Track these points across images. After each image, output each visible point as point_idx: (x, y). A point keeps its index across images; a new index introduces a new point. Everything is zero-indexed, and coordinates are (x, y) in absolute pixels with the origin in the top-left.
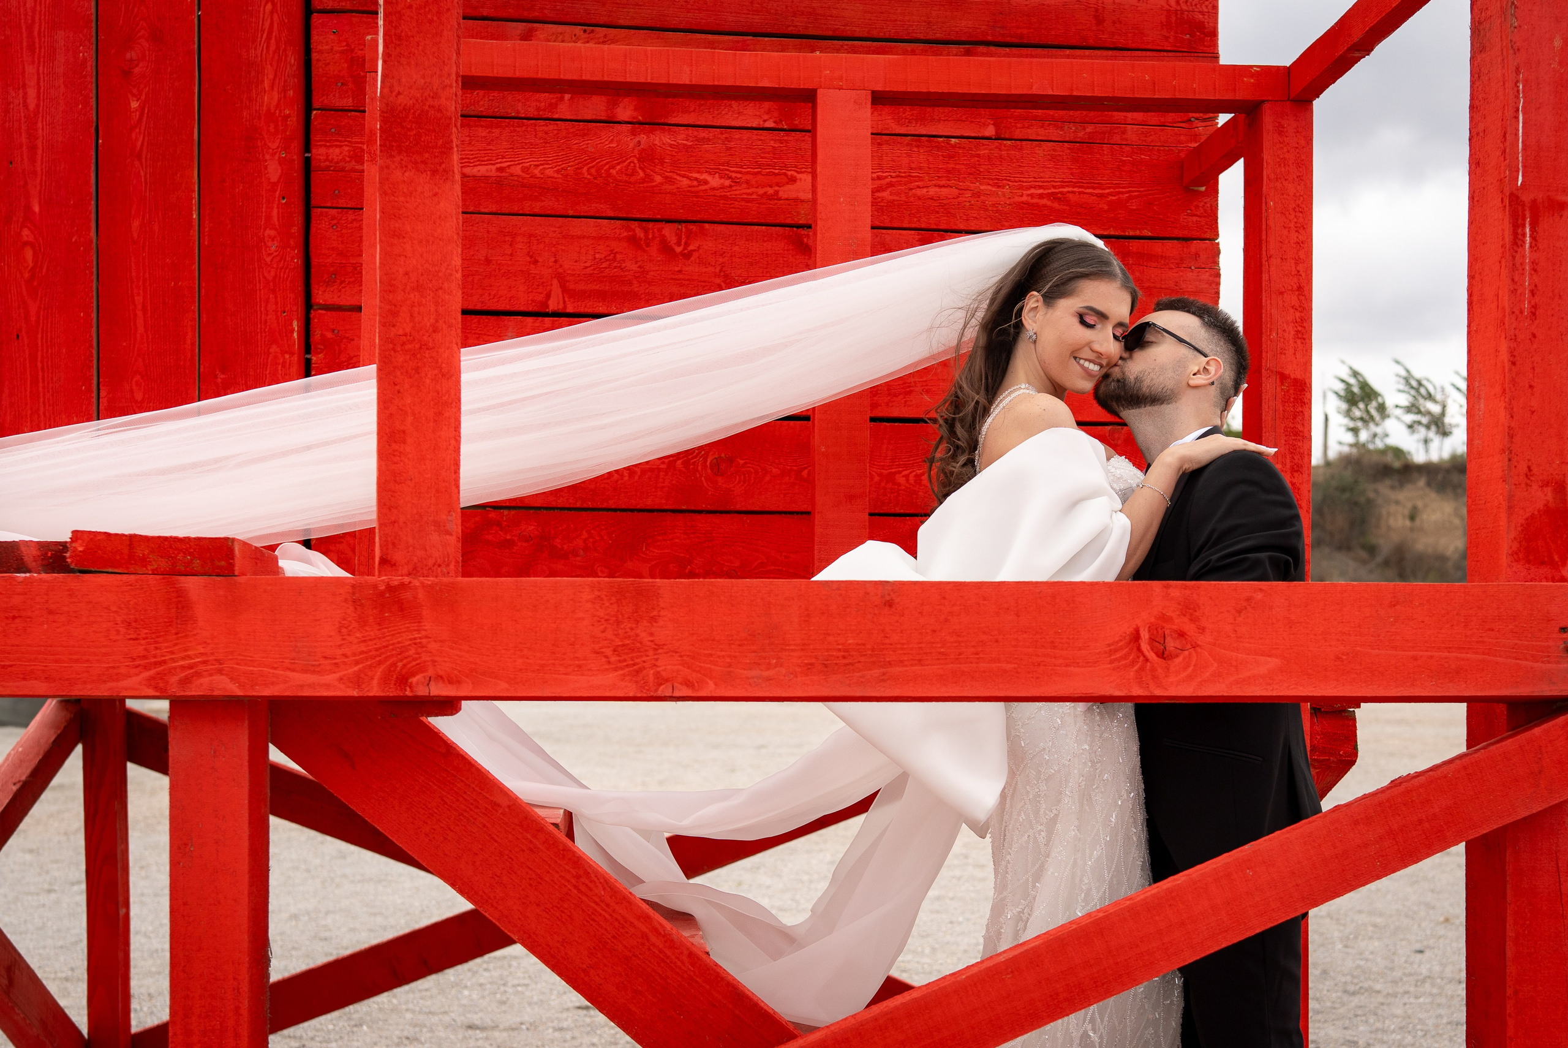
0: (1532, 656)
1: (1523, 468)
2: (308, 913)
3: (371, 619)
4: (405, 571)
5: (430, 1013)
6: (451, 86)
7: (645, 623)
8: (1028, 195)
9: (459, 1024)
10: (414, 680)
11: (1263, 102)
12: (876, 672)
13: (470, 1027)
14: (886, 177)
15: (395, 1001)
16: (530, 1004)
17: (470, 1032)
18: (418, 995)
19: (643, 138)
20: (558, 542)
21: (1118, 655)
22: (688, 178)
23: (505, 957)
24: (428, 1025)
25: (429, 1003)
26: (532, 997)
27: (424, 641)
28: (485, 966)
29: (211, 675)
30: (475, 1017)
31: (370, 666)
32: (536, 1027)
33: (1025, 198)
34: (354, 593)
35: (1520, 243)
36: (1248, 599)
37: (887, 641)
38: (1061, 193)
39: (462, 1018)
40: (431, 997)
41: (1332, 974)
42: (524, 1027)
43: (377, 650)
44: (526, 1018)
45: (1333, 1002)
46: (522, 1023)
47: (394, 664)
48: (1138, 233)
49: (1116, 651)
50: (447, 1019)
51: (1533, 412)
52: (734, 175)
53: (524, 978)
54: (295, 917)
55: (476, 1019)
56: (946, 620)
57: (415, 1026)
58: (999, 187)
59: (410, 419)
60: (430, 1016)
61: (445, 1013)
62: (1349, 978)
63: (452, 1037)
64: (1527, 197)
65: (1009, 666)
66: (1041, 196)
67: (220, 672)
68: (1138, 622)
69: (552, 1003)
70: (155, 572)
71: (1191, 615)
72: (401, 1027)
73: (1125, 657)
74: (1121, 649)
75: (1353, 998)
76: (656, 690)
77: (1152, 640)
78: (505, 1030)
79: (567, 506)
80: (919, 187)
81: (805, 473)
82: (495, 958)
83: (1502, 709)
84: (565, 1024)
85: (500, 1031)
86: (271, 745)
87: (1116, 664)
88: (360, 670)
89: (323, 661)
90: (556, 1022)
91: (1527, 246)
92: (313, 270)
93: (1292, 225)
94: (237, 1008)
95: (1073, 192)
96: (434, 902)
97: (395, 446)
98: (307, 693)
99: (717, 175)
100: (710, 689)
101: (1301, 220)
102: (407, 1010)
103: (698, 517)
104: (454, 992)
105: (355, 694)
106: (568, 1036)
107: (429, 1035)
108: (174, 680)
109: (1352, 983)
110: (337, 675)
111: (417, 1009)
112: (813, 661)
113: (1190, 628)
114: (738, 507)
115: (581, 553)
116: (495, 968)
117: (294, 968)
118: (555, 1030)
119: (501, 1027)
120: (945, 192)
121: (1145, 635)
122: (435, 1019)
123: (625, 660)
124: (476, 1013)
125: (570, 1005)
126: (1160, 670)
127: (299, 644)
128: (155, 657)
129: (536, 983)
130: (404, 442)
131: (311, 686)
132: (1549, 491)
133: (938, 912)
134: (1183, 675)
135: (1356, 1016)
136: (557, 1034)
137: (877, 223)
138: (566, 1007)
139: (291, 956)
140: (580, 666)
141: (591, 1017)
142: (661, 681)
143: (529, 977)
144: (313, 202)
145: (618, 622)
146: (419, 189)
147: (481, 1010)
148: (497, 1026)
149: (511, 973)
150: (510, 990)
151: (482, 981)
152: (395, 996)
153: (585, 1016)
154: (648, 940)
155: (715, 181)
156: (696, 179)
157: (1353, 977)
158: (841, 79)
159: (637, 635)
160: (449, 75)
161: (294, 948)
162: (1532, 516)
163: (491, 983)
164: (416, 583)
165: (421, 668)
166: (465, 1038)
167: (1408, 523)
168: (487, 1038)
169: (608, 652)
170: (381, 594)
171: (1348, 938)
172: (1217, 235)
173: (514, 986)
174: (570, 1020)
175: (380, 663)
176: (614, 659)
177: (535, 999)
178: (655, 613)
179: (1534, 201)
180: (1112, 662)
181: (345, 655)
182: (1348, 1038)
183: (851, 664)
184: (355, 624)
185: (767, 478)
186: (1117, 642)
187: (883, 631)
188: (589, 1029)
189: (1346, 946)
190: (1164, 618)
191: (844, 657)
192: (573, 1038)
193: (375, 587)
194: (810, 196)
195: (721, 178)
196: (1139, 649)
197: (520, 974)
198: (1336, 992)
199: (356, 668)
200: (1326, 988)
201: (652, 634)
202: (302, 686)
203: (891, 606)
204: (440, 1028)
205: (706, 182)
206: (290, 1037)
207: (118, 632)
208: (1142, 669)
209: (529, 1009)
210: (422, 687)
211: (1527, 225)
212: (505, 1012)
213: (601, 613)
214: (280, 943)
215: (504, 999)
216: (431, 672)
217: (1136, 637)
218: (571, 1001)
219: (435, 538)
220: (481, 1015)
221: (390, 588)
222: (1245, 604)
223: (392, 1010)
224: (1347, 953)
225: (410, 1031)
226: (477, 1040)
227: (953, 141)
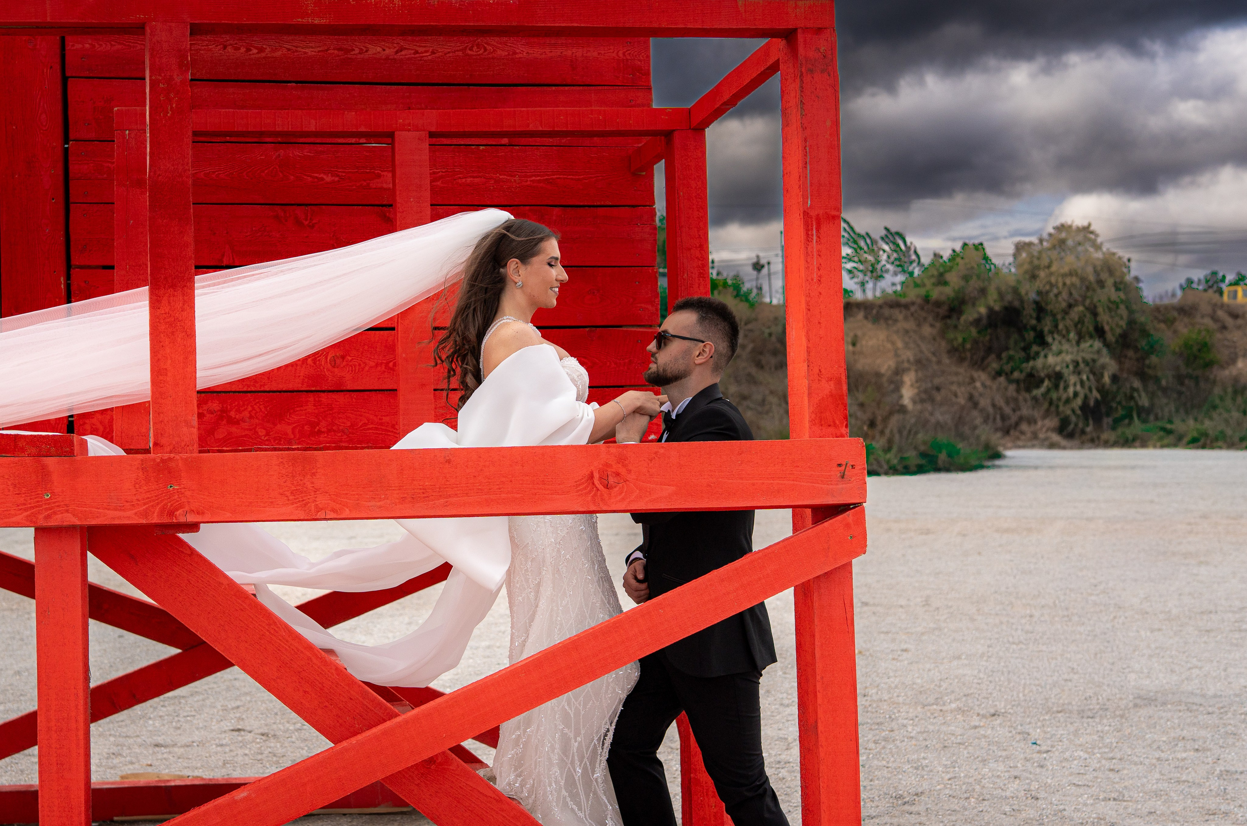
0: (822, 481)
1: (816, 370)
2: (27, 670)
3: (152, 479)
4: (168, 450)
5: (127, 736)
6: (189, 170)
7: (309, 477)
8: (531, 181)
9: (149, 743)
10: (177, 513)
11: (674, 130)
12: (442, 501)
13: (157, 745)
14: (439, 172)
15: (101, 729)
16: (197, 729)
17: (157, 749)
18: (116, 725)
19: (282, 152)
20: (232, 414)
21: (581, 487)
22: (311, 176)
23: (176, 697)
24: (126, 744)
25: (125, 730)
26: (198, 724)
27: (183, 490)
28: (162, 703)
29: (62, 513)
30: (159, 738)
31: (152, 506)
32: (204, 744)
33: (529, 183)
34: (142, 464)
35: (810, 239)
36: (656, 453)
37: (448, 483)
38: (552, 179)
39: (150, 739)
40: (126, 725)
41: (773, 692)
42: (195, 744)
43: (156, 496)
44: (196, 738)
45: (772, 712)
46: (193, 742)
47: (166, 504)
48: (603, 203)
49: (580, 485)
50: (139, 740)
51: (821, 338)
52: (340, 174)
53: (191, 711)
54: (18, 673)
55: (160, 740)
56: (482, 470)
57: (118, 746)
58: (512, 176)
59: (169, 361)
60: (128, 739)
61: (138, 736)
62: (785, 695)
63: (145, 752)
64: (813, 213)
65: (518, 496)
66: (539, 181)
67: (67, 511)
68: (592, 468)
69: (213, 728)
70: (29, 455)
71: (623, 463)
72: (108, 747)
73: (585, 488)
74: (583, 483)
75: (787, 708)
76: (316, 515)
77: (601, 478)
78: (182, 747)
79: (238, 390)
80: (460, 178)
81: (391, 364)
82: (168, 698)
83: (809, 511)
84: (224, 742)
85: (178, 747)
86: (88, 553)
87: (580, 492)
88: (146, 508)
89: (125, 504)
90: (217, 740)
91: (815, 241)
92: (72, 243)
93: (695, 207)
94: (77, 706)
95: (559, 178)
96: (118, 660)
97: (161, 378)
98: (117, 522)
99: (330, 175)
100: (347, 513)
101: (700, 203)
102: (110, 735)
103: (322, 394)
104: (142, 722)
105: (144, 522)
106: (227, 749)
107: (128, 751)
108: (41, 517)
109: (787, 698)
110: (134, 511)
111: (118, 734)
112: (406, 495)
113: (623, 471)
114: (349, 388)
115: (248, 420)
116: (169, 705)
117: (25, 709)
118: (217, 745)
119: (179, 745)
120: (477, 180)
121: (596, 475)
122: (131, 741)
123: (298, 498)
124: (160, 736)
125: (227, 728)
126: (606, 495)
127: (112, 494)
128: (30, 504)
129: (200, 714)
130: (166, 375)
131: (119, 518)
132: (832, 383)
133: (488, 657)
134: (619, 498)
135: (788, 721)
136: (219, 749)
137: (434, 202)
138: (223, 730)
139: (21, 700)
140: (272, 502)
141: (242, 736)
142: (318, 509)
143: (195, 710)
144: (71, 200)
145: (293, 477)
146: (172, 229)
147: (163, 734)
148: (176, 744)
149: (181, 708)
150: (182, 720)
151: (161, 714)
152: (100, 726)
153: (238, 735)
154: (311, 661)
155: (328, 178)
156: (317, 177)
157: (788, 694)
158: (409, 125)
159: (304, 484)
160: (188, 164)
161: (21, 695)
162: (823, 399)
163: (167, 715)
164: (178, 457)
165: (181, 506)
166: (154, 753)
167: (851, 348)
168: (170, 752)
169: (288, 494)
170: (158, 464)
171: (787, 667)
172: (654, 203)
173: (185, 717)
174: (227, 739)
175: (158, 504)
176: (291, 498)
177: (201, 725)
178: (314, 471)
179: (818, 215)
180: (577, 492)
181: (138, 500)
182: (781, 736)
183: (427, 497)
184: (143, 482)
185: (367, 368)
186: (581, 480)
187: (445, 477)
188: (241, 744)
189: (785, 673)
190: (607, 465)
191: (423, 493)
192: (231, 751)
193: (154, 460)
194: (391, 186)
195: (332, 176)
196: (593, 484)
197: (187, 709)
198: (775, 705)
199: (144, 507)
200: (767, 702)
201: (313, 483)
202: (114, 518)
203: (449, 463)
204: (136, 746)
205: (323, 179)
206: (30, 755)
207: (9, 490)
208: (595, 495)
209: (197, 733)
210: (182, 517)
211: (814, 229)
212: (180, 735)
213: (284, 472)
214: (11, 691)
215: (179, 726)
216: (187, 508)
217: (591, 476)
218: (227, 726)
219: (185, 429)
220: (163, 737)
221: (163, 461)
222: (654, 456)
223: (100, 735)
224: (785, 678)
225: (115, 749)
226: (163, 754)
227: (481, 147)
